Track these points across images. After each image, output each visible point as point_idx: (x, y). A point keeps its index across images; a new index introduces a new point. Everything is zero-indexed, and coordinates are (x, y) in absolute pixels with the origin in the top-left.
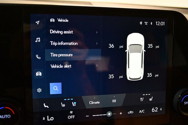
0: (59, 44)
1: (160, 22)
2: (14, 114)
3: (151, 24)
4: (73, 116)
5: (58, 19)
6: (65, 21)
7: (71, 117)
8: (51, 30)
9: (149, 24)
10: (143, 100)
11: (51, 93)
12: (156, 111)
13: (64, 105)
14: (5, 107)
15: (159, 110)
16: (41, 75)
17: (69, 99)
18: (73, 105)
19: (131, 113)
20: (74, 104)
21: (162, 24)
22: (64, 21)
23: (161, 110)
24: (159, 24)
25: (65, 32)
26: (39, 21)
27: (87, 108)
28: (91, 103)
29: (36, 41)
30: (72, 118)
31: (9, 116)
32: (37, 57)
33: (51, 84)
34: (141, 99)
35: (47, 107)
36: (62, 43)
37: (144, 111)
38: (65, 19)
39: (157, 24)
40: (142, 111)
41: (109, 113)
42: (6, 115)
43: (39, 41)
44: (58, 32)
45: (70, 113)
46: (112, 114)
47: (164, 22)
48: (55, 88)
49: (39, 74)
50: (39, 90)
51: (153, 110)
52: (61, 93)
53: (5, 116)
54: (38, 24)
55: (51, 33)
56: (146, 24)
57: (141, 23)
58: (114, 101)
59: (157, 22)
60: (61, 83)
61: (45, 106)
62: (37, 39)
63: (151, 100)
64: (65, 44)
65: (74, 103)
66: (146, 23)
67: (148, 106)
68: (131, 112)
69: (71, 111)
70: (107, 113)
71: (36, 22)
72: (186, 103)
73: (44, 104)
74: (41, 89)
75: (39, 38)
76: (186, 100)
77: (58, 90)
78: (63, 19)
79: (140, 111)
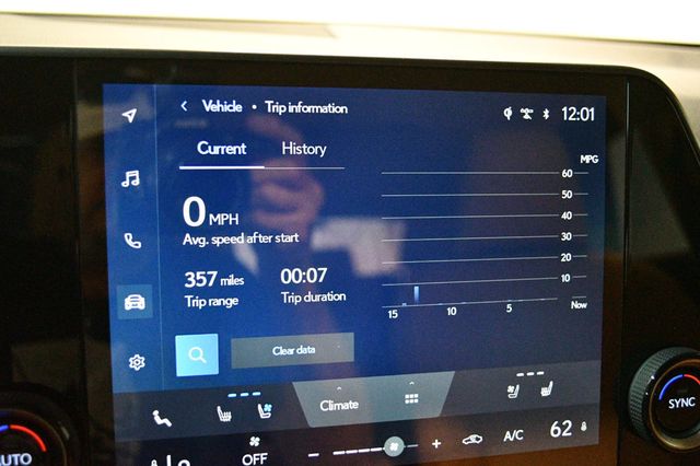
1: (579, 110)
2: (44, 449)
3: (546, 116)
4: (263, 457)
5: (204, 101)
6: (231, 108)
7: (254, 459)
9: (537, 115)
10: (516, 394)
11: (181, 372)
12: (565, 434)
13: (226, 417)
14: (13, 427)
15: (576, 429)
16: (142, 307)
17: (246, 394)
18: (262, 415)
19: (474, 441)
20: (265, 411)
21: (585, 117)
22: (226, 108)
23: (584, 428)
24: (576, 116)
26: (134, 111)
27: (313, 423)
28: (326, 406)
29: (125, 184)
30: (258, 462)
31: (26, 459)
32: (130, 242)
33: (181, 341)
34: (511, 389)
35: (164, 424)
37: (520, 435)
38: (230, 102)
39: (568, 116)
40: (516, 433)
41: (396, 449)
42: (16, 456)
43: (136, 182)
45: (252, 444)
46: (403, 446)
47: (592, 110)
48: (196, 353)
49: (135, 302)
50: (137, 362)
51: (553, 428)
52: (216, 371)
53: (10, 457)
54: (131, 119)
56: (527, 117)
57: (508, 113)
58: (412, 399)
59: (565, 109)
60: (216, 335)
61: (159, 421)
62: (129, 174)
63: (546, 392)
65: (263, 408)
66: (527, 113)
67: (534, 415)
68: (473, 438)
69: (253, 439)
70: (387, 443)
71: (125, 114)
72: (673, 403)
73: (156, 413)
74: (143, 359)
75: (136, 173)
76: (674, 392)
77: (204, 361)
78: (222, 103)
79: (508, 435)
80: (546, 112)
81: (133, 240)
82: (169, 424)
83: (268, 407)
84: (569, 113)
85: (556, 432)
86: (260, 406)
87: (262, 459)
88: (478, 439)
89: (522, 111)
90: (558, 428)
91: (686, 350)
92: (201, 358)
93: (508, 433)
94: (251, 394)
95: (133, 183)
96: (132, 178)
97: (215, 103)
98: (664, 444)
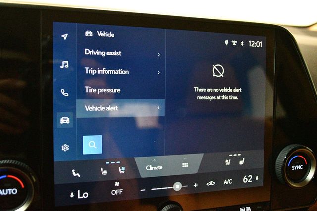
0: (99, 72)
1: (255, 42)
2: (23, 186)
3: (242, 44)
4: (121, 191)
6: (110, 35)
7: (117, 192)
8: (86, 49)
9: (239, 43)
10: (229, 164)
11: (85, 152)
12: (249, 181)
13: (105, 173)
14: (9, 176)
15: (254, 179)
16: (68, 123)
17: (114, 163)
18: (121, 172)
19: (211, 184)
20: (122, 170)
21: (258, 45)
22: (107, 35)
23: (257, 179)
24: (254, 45)
25: (109, 53)
26: (67, 35)
27: (143, 176)
28: (149, 168)
29: (62, 67)
30: (118, 193)
31: (14, 191)
32: (63, 93)
33: (86, 138)
34: (227, 161)
35: (77, 176)
36: (103, 70)
37: (231, 181)
38: (109, 33)
39: (251, 45)
40: (229, 181)
41: (177, 185)
42: (10, 190)
43: (67, 66)
44: (98, 53)
45: (116, 185)
46: (181, 186)
47: (261, 42)
48: (92, 144)
49: (65, 120)
51: (244, 179)
52: (100, 152)
53: (7, 190)
54: (65, 38)
55: (86, 54)
56: (234, 44)
57: (227, 42)
58: (185, 165)
59: (250, 42)
60: (101, 136)
61: (75, 174)
62: (64, 63)
63: (241, 163)
64: (108, 72)
66: (234, 42)
67: (237, 173)
68: (211, 183)
69: (116, 183)
70: (174, 185)
71: (63, 36)
72: (294, 168)
73: (73, 171)
75: (67, 62)
76: (295, 163)
77: (96, 148)
78: (105, 33)
79: (226, 182)
80: (242, 42)
81: (65, 93)
82: (79, 176)
83: (123, 169)
84: (252, 43)
85: (245, 180)
86: (120, 168)
87: (120, 192)
88: (213, 183)
89: (232, 41)
90: (247, 179)
91: (299, 145)
92: (94, 146)
93: (226, 181)
94: (116, 163)
95: (65, 66)
96: (65, 65)
97: (102, 32)
98: (292, 186)
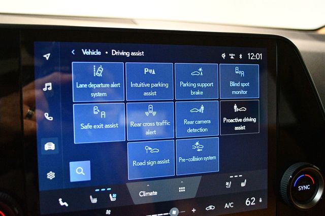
1: (255, 55)
3: (241, 57)
5: (83, 50)
6: (96, 53)
9: (237, 57)
10: (230, 186)
11: (73, 179)
12: (252, 204)
13: (94, 201)
15: (257, 201)
16: (53, 149)
17: (104, 190)
18: (112, 199)
19: (211, 209)
20: (113, 198)
21: (258, 58)
22: (93, 53)
23: (261, 201)
24: (254, 57)
26: (49, 54)
27: (136, 202)
28: (142, 194)
29: (45, 89)
32: (47, 117)
33: (72, 164)
34: (227, 184)
35: (64, 205)
37: (232, 205)
38: (95, 50)
39: (250, 58)
40: (230, 204)
41: (173, 211)
45: (107, 213)
46: (178, 212)
47: (261, 54)
48: (80, 170)
49: (50, 146)
50: (51, 175)
51: (247, 201)
52: (89, 179)
54: (47, 58)
56: (232, 58)
57: (224, 56)
58: (182, 189)
59: (249, 54)
60: (89, 161)
61: (62, 204)
63: (243, 185)
65: (112, 195)
66: (232, 56)
67: (238, 196)
68: (210, 207)
69: (107, 211)
70: (171, 211)
71: (45, 56)
72: (301, 188)
73: (60, 200)
74: (54, 173)
75: (50, 84)
76: (301, 183)
77: (84, 174)
78: (91, 51)
79: (226, 206)
80: (241, 55)
81: (49, 116)
82: (67, 205)
83: (115, 195)
84: (251, 56)
85: (248, 203)
86: (110, 195)
88: (213, 208)
89: (230, 55)
90: (249, 201)
91: (304, 163)
92: (82, 172)
93: (226, 204)
94: (106, 189)
95: (49, 89)
96: (48, 87)
97: (88, 51)
98: (299, 208)
